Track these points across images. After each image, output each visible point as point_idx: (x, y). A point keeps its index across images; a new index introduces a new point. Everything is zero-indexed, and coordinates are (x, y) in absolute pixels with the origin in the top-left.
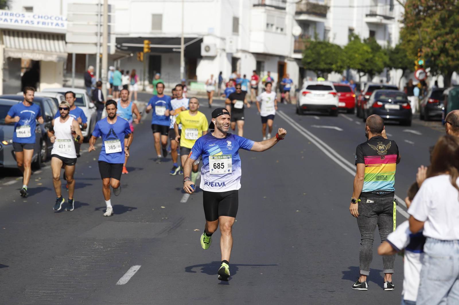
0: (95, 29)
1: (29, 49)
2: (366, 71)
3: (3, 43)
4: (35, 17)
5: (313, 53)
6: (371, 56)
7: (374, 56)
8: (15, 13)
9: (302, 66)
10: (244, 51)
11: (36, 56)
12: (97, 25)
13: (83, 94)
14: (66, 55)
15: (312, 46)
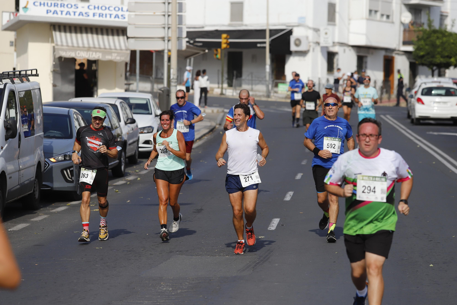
0: (162, 21)
1: (84, 47)
3: (53, 41)
4: (90, 7)
5: (427, 45)
8: (66, 4)
9: (413, 61)
10: (342, 44)
11: (92, 54)
12: (164, 15)
13: (149, 99)
14: (129, 52)
15: (425, 36)
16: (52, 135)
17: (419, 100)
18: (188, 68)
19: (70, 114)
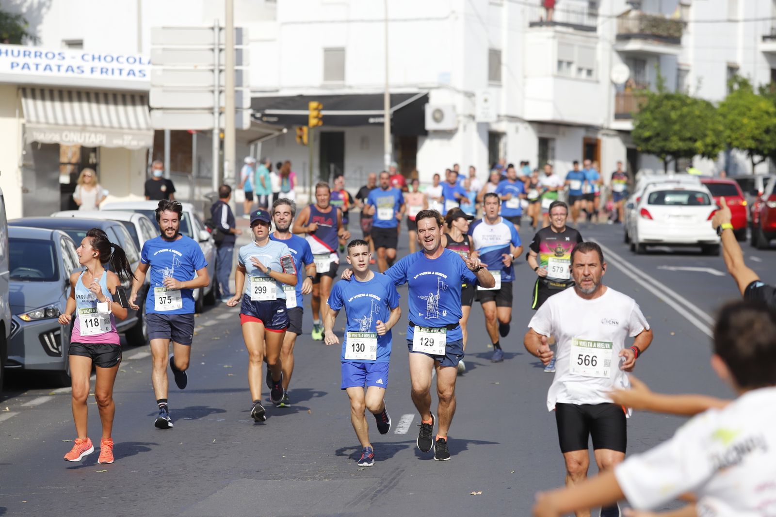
0: (209, 80)
1: (75, 125)
3: (21, 115)
4: (86, 57)
5: (655, 119)
8: (44, 52)
9: (632, 146)
10: (513, 119)
11: (90, 137)
12: (213, 71)
13: (188, 213)
14: (152, 134)
15: (653, 105)
16: (23, 275)
17: (644, 212)
18: (249, 160)
19: (54, 239)
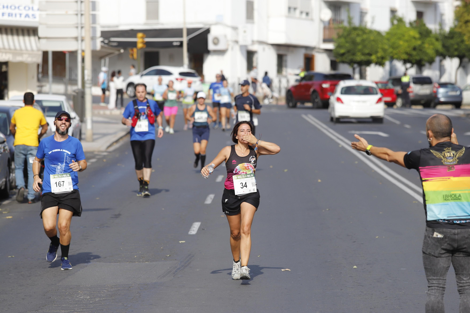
0: (74, 20)
2: (414, 61)
5: (347, 42)
6: (419, 42)
7: (423, 43)
9: (334, 59)
10: (261, 43)
11: (2, 56)
12: (77, 15)
13: (62, 102)
14: (41, 54)
15: (346, 34)
17: (339, 99)
18: (104, 69)
